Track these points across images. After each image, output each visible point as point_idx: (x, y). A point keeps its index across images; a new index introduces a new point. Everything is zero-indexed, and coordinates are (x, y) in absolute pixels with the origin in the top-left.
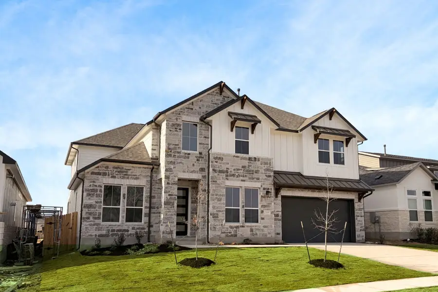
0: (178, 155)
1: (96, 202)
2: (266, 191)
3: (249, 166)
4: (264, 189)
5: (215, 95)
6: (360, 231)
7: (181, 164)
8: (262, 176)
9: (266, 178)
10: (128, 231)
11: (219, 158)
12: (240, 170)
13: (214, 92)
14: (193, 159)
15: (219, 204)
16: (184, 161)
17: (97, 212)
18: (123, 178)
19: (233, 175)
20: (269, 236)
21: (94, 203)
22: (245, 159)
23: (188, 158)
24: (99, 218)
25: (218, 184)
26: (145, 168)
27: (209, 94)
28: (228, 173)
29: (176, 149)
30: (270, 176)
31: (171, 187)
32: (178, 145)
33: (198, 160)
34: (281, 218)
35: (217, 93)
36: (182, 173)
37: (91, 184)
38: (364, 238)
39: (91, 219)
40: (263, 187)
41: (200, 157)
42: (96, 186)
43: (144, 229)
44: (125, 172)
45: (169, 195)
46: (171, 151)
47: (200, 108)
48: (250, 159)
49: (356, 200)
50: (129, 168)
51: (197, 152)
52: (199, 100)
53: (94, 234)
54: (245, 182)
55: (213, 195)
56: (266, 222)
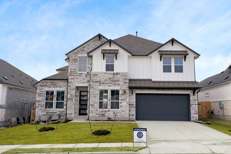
0: (76, 74)
1: (42, 99)
2: (123, 91)
3: (113, 78)
4: (123, 90)
5: (97, 41)
6: (194, 114)
7: (77, 79)
8: (121, 83)
9: (124, 83)
10: (56, 113)
11: (96, 75)
12: (108, 80)
13: (96, 40)
14: (84, 76)
15: (95, 99)
16: (79, 77)
17: (42, 104)
18: (55, 87)
19: (104, 83)
20: (125, 116)
21: (41, 100)
22: (111, 74)
23: (81, 75)
24: (43, 107)
25: (95, 89)
26: (65, 82)
27: (93, 41)
28: (100, 82)
29: (74, 72)
30: (126, 83)
31: (72, 91)
32: (76, 69)
33: (86, 76)
34: (135, 106)
35: (97, 40)
36: (78, 83)
37: (40, 91)
38: (198, 118)
39: (40, 107)
40: (122, 88)
41: (87, 75)
42: (42, 92)
43: (64, 112)
44: (55, 84)
45: (71, 95)
46: (72, 73)
47: (88, 49)
48: (114, 74)
49: (191, 95)
50: (57, 82)
51: (87, 72)
52: (88, 45)
53: (41, 114)
54: (111, 87)
55: (92, 94)
56: (123, 109)
